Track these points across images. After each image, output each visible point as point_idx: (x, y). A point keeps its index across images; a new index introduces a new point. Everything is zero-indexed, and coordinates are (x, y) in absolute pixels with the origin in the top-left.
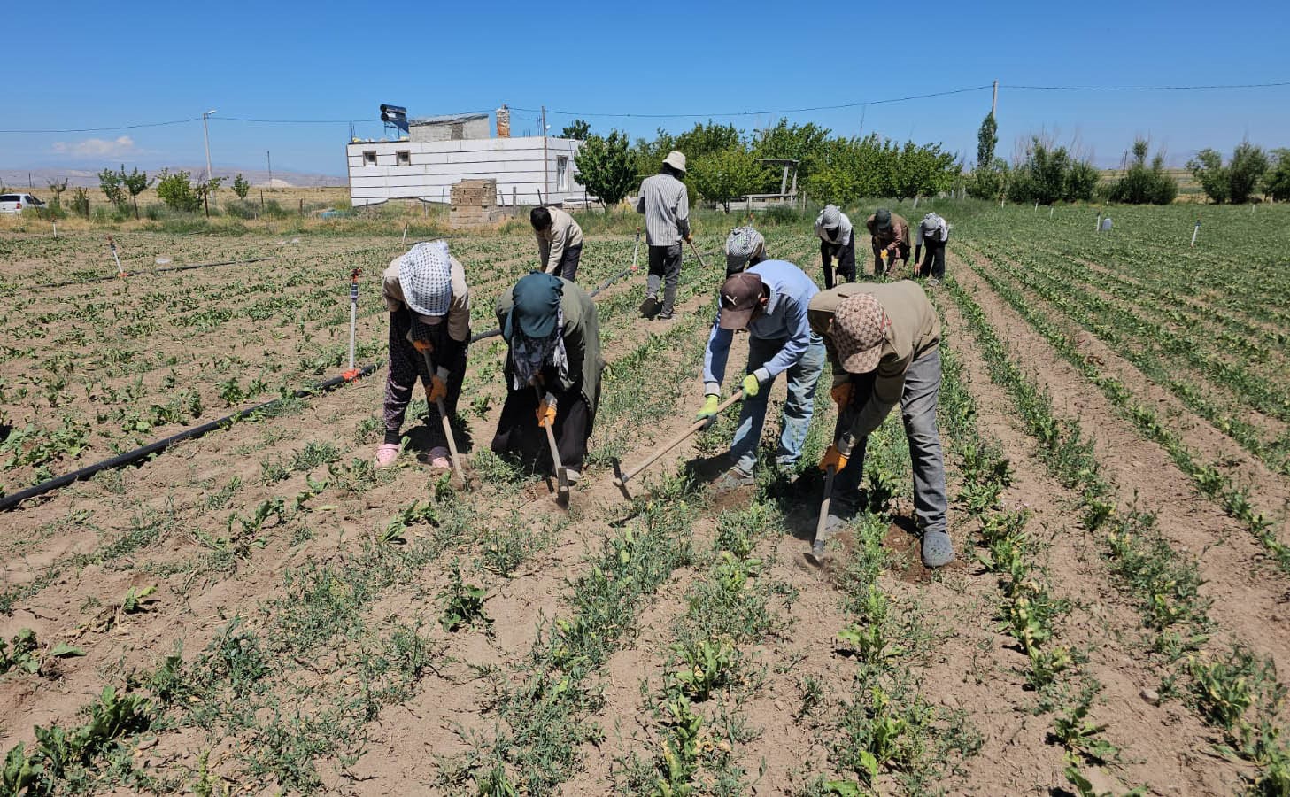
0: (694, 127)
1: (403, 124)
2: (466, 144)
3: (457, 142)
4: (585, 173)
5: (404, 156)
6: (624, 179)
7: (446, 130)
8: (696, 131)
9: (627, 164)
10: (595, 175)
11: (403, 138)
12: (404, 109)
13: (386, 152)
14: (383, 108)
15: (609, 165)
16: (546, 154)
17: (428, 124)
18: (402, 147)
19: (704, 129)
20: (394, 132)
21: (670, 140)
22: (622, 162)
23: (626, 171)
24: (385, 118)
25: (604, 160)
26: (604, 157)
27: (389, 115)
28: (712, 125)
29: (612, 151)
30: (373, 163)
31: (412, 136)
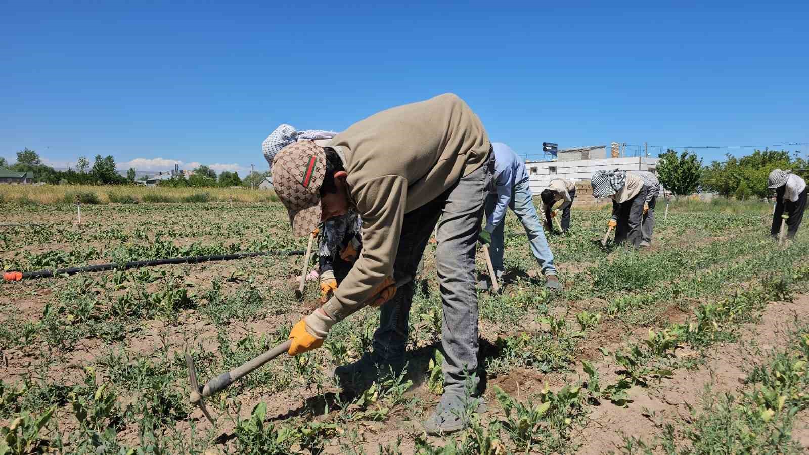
0: (754, 152)
1: (554, 151)
2: (590, 162)
3: (585, 161)
4: (662, 176)
5: (553, 169)
6: (690, 180)
7: (579, 154)
8: (755, 155)
9: (693, 171)
10: (670, 178)
11: (553, 160)
12: (557, 145)
13: (543, 167)
14: (544, 144)
15: (679, 171)
16: (640, 167)
17: (568, 151)
18: (552, 165)
19: (762, 153)
20: (549, 157)
21: (735, 161)
22: (689, 170)
23: (692, 174)
24: (545, 149)
25: (676, 168)
26: (677, 167)
27: (547, 148)
28: (768, 151)
29: (682, 163)
30: (535, 174)
31: (558, 158)
